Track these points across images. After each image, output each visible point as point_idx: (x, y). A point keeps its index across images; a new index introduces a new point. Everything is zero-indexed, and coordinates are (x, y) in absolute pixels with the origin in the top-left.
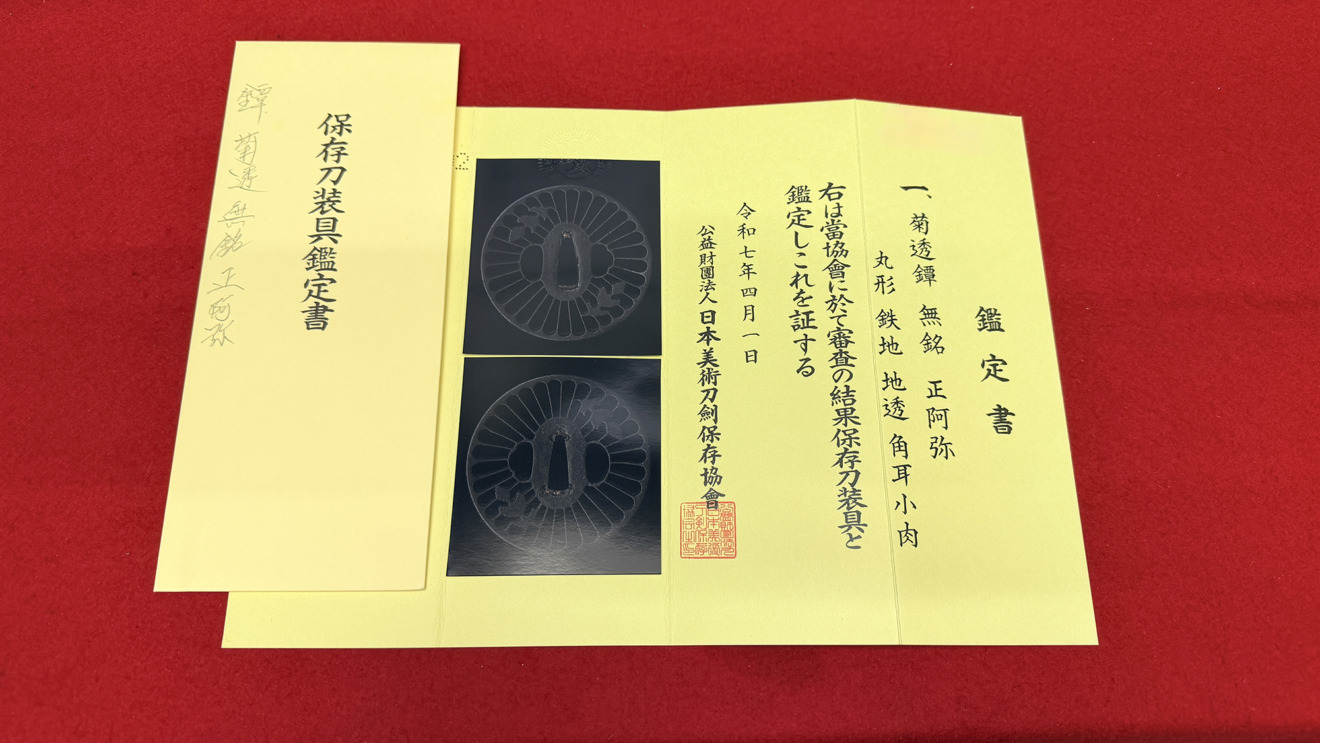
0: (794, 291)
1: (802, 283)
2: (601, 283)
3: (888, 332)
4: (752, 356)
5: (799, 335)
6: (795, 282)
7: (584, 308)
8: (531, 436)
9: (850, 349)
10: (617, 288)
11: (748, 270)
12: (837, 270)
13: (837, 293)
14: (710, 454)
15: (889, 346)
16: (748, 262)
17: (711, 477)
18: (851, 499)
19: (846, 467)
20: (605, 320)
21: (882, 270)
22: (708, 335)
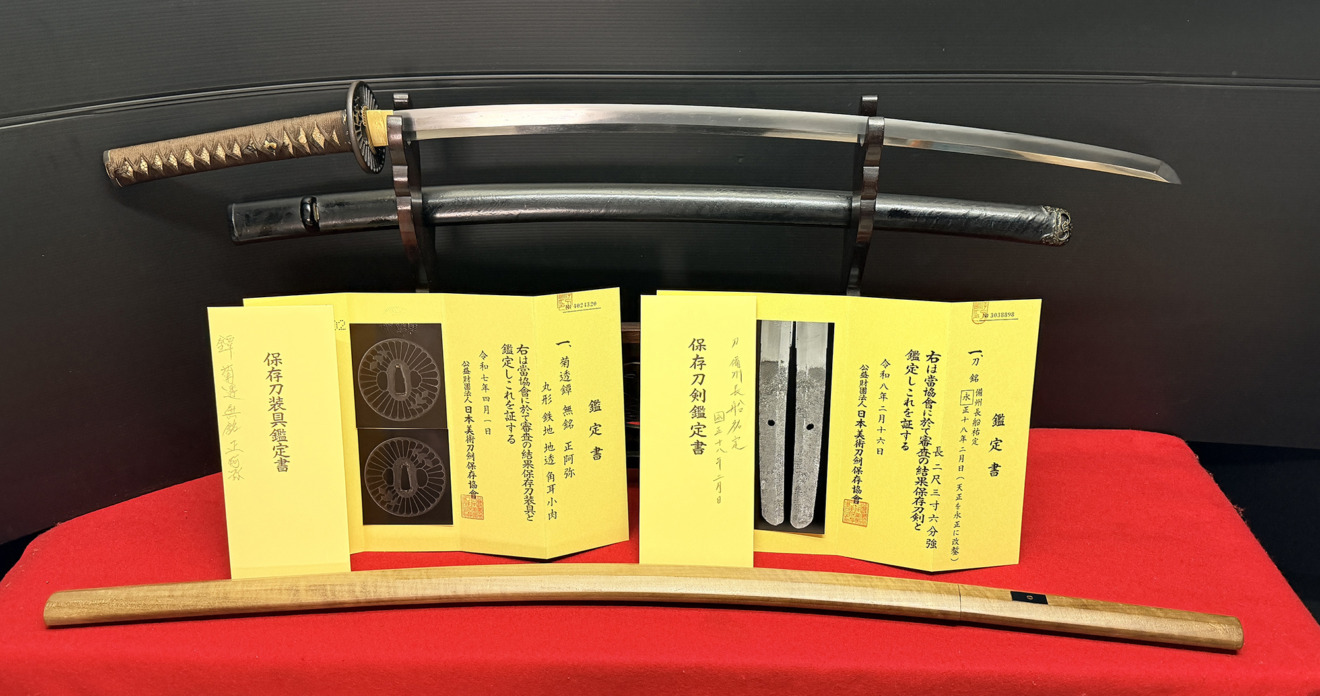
0: (506, 401)
1: (509, 396)
2: (416, 391)
3: (547, 424)
4: (488, 431)
5: (509, 423)
6: (506, 396)
7: (410, 405)
8: (391, 466)
9: (530, 432)
10: (425, 393)
11: (485, 387)
12: (525, 392)
13: (525, 403)
14: (472, 475)
15: (549, 430)
16: (485, 383)
17: (473, 485)
18: (529, 500)
19: (528, 487)
20: (420, 410)
21: (546, 392)
22: (469, 418)
